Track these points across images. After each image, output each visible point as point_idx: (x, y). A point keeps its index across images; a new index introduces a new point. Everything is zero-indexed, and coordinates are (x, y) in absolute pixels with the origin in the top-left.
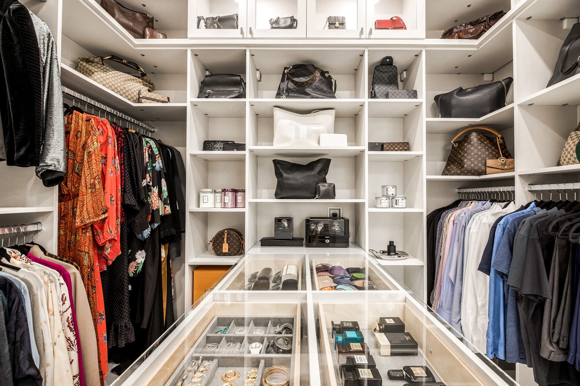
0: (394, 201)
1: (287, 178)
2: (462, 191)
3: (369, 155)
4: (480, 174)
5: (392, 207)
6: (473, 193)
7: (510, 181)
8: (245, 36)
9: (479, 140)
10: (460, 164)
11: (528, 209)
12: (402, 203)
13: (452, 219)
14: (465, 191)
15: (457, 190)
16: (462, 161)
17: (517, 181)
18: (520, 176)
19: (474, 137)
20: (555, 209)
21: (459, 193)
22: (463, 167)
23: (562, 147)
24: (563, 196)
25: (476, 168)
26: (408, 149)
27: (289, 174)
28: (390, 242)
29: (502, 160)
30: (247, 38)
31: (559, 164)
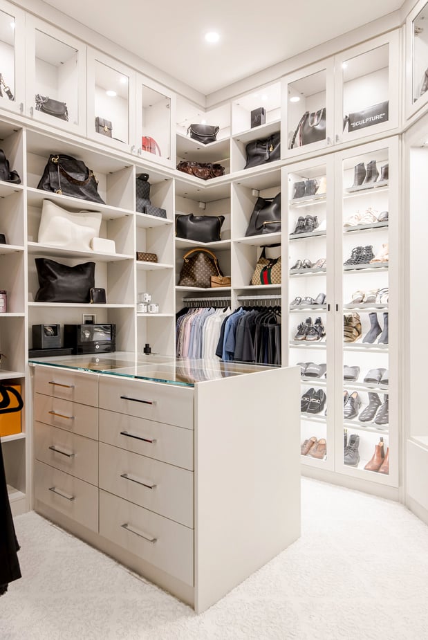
0: (149, 306)
1: (62, 281)
2: (188, 300)
3: (137, 264)
4: (206, 287)
5: (148, 312)
6: (198, 301)
7: (228, 293)
8: (24, 114)
9: (205, 260)
10: (193, 278)
11: (240, 312)
12: (155, 308)
13: (189, 322)
14: (191, 300)
15: (183, 300)
16: (195, 275)
17: (232, 293)
18: (234, 290)
19: (201, 256)
20: (253, 310)
21: (184, 302)
22: (195, 280)
23: (253, 273)
24: (256, 303)
25: (205, 282)
26: (156, 261)
27: (63, 276)
28: (146, 345)
29: (220, 277)
30: (25, 117)
31: (251, 284)
